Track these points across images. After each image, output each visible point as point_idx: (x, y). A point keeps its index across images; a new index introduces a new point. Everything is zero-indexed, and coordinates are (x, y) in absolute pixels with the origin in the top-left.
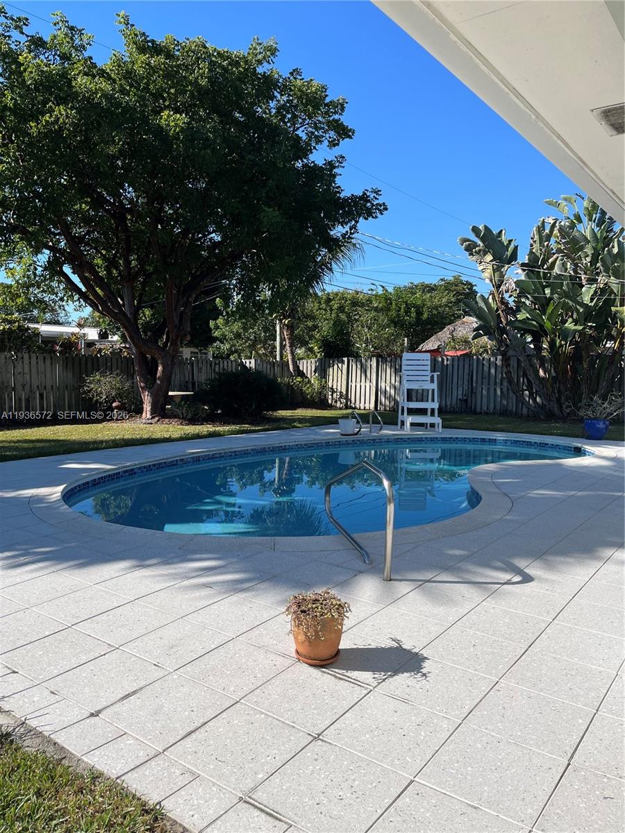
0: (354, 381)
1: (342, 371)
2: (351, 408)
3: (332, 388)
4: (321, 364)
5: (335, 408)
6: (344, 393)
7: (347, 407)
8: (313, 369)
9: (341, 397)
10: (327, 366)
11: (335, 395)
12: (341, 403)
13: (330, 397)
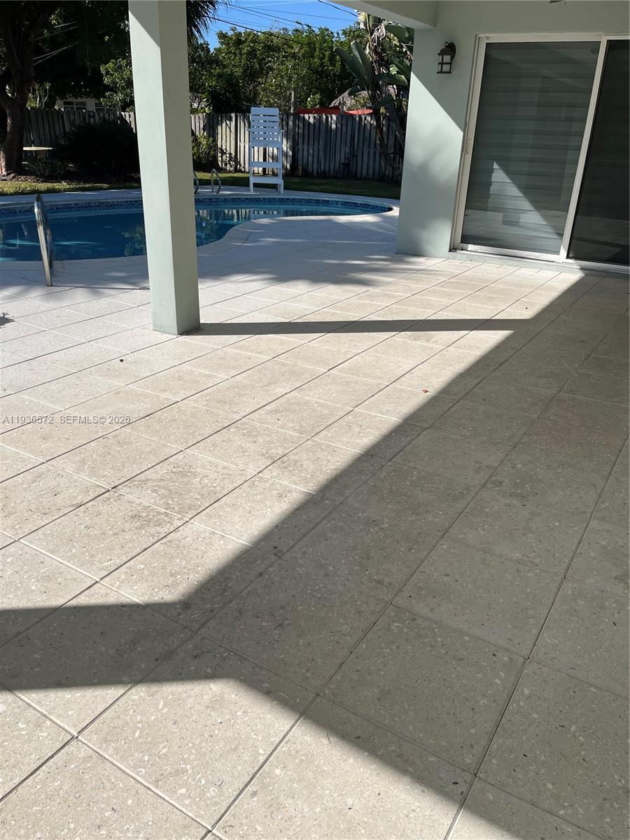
0: (242, 141)
1: (230, 129)
2: (240, 171)
3: (221, 149)
4: (209, 120)
5: (225, 171)
6: (233, 154)
7: (236, 171)
8: (202, 126)
9: (230, 160)
10: (215, 122)
11: (224, 157)
12: (231, 166)
13: (220, 159)
